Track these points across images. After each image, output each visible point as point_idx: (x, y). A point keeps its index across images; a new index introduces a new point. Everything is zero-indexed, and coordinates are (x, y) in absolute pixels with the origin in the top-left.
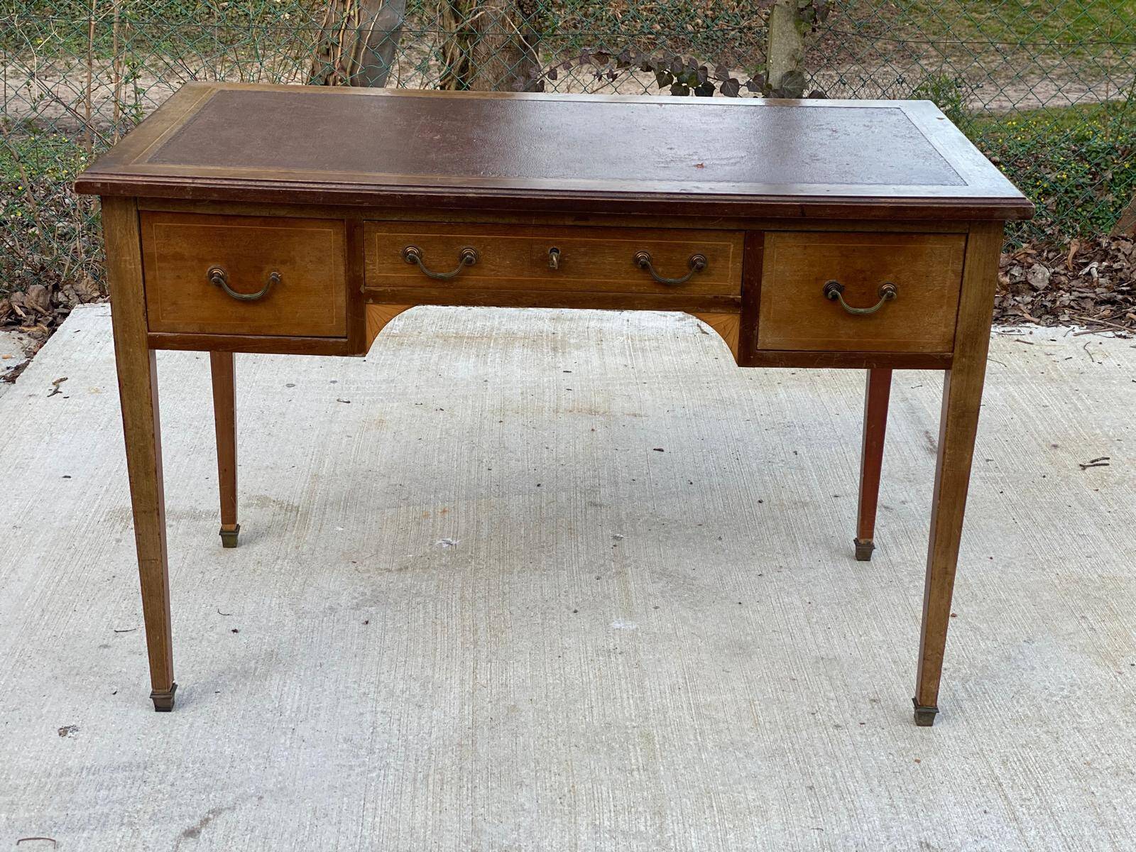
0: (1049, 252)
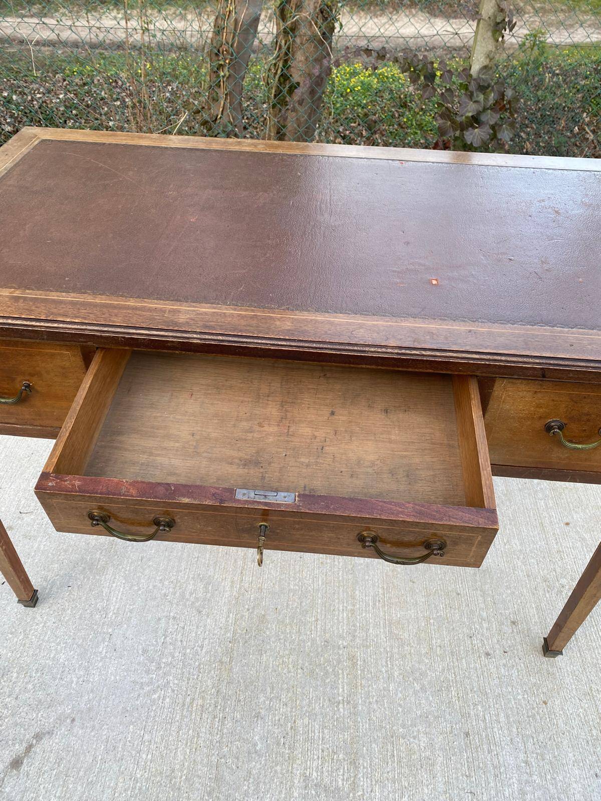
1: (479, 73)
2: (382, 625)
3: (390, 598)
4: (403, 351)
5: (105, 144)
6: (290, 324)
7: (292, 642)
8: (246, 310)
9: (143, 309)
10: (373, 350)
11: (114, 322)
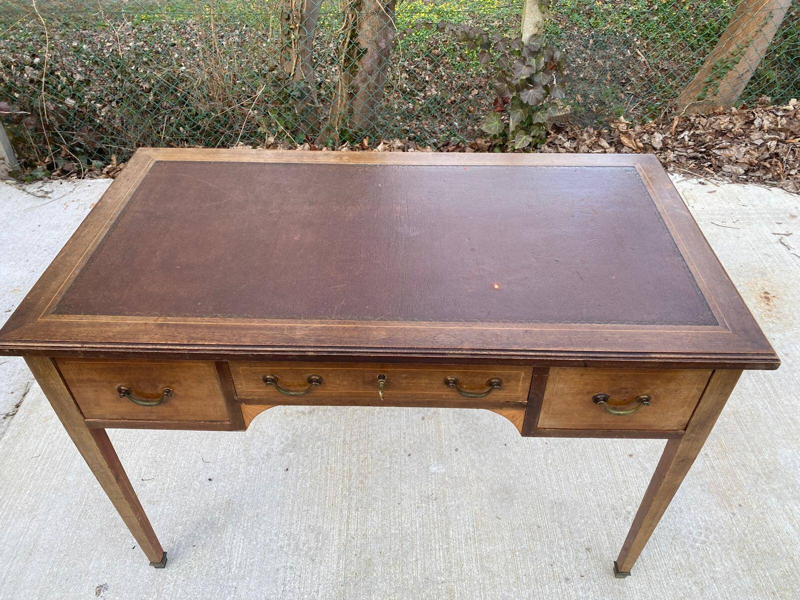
0: (663, 125)
1: (530, 40)
2: (474, 560)
3: (480, 535)
4: (475, 352)
5: (211, 162)
6: (385, 333)
7: (397, 581)
8: (349, 323)
9: (265, 328)
10: (451, 352)
11: (244, 342)
